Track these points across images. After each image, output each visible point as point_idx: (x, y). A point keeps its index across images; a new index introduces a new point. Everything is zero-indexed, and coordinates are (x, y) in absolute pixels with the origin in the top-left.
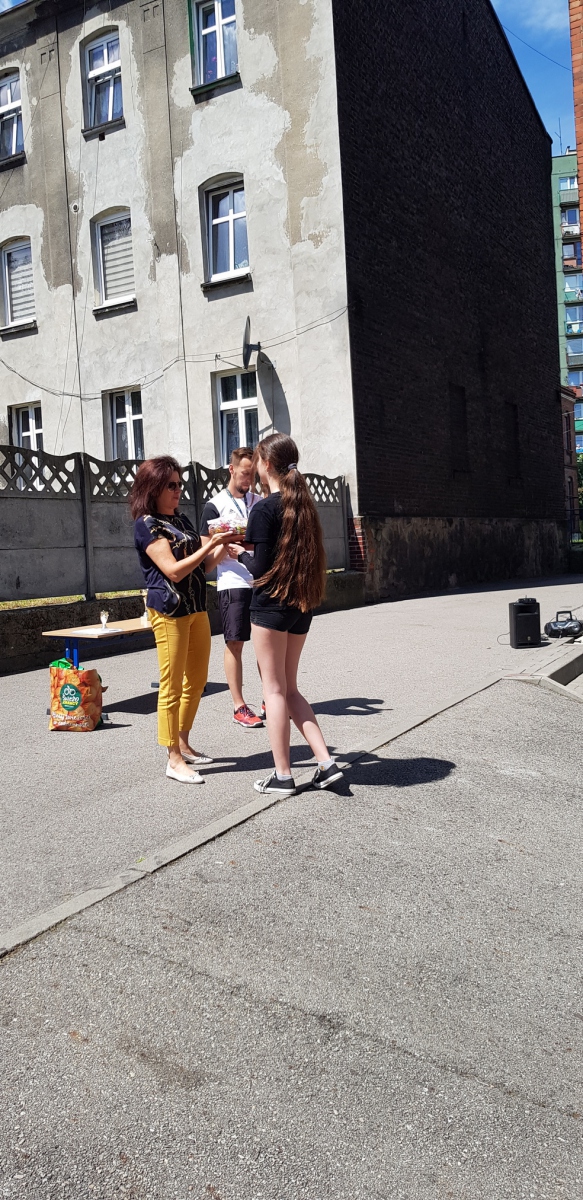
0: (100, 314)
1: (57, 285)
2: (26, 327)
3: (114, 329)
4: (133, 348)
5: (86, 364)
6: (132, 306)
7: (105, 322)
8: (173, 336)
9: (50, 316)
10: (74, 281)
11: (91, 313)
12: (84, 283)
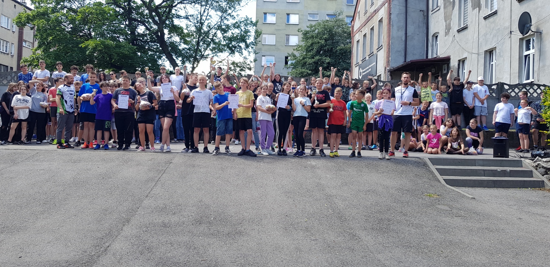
0: (485, 18)
1: (474, 9)
2: (464, 28)
3: (490, 24)
4: (495, 31)
5: (480, 40)
6: (495, 13)
7: (487, 21)
8: (507, 24)
9: (472, 22)
10: (479, 6)
11: (483, 18)
12: (482, 7)
